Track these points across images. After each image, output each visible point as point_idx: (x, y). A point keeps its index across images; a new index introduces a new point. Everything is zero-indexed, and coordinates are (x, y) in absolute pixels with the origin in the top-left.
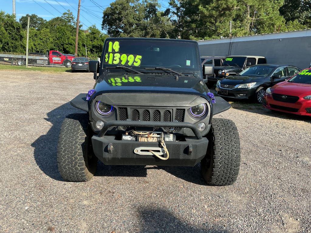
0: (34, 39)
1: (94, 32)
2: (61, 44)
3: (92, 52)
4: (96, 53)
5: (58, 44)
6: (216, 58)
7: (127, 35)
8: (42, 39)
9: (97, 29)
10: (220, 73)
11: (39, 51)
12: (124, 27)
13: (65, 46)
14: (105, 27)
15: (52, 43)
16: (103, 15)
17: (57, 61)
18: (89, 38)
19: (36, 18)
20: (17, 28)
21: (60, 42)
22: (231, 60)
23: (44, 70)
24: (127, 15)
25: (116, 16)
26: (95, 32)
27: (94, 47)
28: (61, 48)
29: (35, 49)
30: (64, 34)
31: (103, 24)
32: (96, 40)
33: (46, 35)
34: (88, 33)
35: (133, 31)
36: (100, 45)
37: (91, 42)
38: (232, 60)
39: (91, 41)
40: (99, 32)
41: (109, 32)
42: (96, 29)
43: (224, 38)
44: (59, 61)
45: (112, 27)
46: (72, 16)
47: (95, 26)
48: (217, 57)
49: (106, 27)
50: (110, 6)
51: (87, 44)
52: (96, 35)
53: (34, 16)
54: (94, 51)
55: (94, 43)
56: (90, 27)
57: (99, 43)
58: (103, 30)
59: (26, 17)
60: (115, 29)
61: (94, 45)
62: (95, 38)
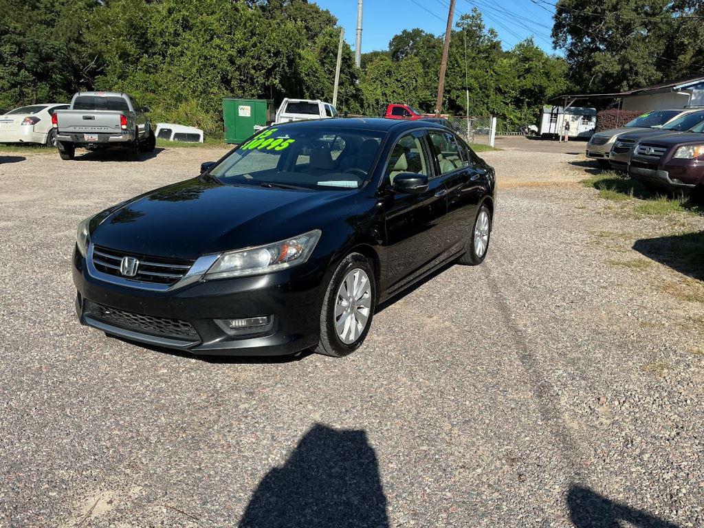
0: (384, 82)
1: (527, 55)
2: (445, 91)
7: (613, 56)
8: (400, 81)
9: (537, 48)
13: (455, 94)
16: (555, 11)
18: (513, 71)
19: (421, 37)
24: (617, 5)
25: (588, 10)
26: (529, 55)
27: (523, 92)
28: (443, 99)
31: (555, 34)
32: (529, 75)
33: (410, 71)
34: (511, 61)
36: (540, 86)
37: (517, 81)
40: (538, 54)
41: (571, 55)
42: (533, 47)
45: (580, 41)
46: (479, 21)
47: (531, 41)
49: (565, 40)
51: (506, 86)
52: (534, 63)
53: (417, 33)
54: (522, 101)
55: (524, 82)
56: (517, 42)
57: (537, 82)
58: (555, 48)
59: (400, 37)
60: (589, 43)
61: (525, 87)
62: (528, 71)
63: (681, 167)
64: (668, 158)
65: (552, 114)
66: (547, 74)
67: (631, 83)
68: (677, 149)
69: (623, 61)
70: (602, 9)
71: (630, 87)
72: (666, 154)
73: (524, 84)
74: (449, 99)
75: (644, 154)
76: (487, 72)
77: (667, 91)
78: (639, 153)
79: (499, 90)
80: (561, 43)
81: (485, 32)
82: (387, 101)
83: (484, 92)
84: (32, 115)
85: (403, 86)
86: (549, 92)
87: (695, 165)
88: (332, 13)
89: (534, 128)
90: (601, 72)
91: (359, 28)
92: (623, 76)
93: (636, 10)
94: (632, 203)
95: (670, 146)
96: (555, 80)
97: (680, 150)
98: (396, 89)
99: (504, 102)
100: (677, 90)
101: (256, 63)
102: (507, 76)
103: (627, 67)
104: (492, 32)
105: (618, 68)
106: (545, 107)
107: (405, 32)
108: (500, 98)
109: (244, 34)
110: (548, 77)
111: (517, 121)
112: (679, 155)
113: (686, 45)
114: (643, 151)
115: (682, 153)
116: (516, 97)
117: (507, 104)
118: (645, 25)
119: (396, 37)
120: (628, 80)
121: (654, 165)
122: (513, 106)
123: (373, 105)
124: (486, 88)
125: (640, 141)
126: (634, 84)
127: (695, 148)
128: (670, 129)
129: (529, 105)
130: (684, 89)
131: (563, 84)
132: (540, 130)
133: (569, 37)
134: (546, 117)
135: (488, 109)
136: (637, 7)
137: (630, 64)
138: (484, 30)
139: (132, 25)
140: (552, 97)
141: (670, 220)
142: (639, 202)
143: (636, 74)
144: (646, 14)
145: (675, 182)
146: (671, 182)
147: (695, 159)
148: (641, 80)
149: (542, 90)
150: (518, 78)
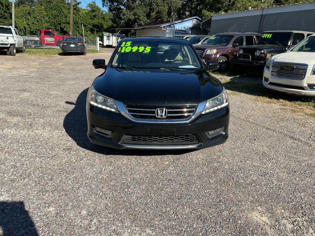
0: (27, 18)
2: (58, 24)
5: (55, 23)
6: (247, 34)
7: (130, 12)
8: (36, 18)
10: (257, 53)
11: (34, 31)
12: (127, 3)
13: (63, 26)
14: (106, 4)
15: (47, 22)
17: (50, 42)
18: (88, 16)
20: (6, 5)
21: (57, 21)
22: (269, 36)
23: (33, 53)
26: (95, 9)
27: (94, 26)
28: (58, 28)
29: (29, 29)
30: (60, 11)
33: (40, 13)
34: (87, 11)
35: (137, 7)
38: (271, 36)
40: (99, 9)
41: (110, 10)
42: (96, 6)
43: (252, 9)
44: (52, 41)
45: (113, 4)
47: (95, 3)
48: (249, 33)
51: (86, 23)
52: (97, 13)
54: (94, 30)
55: (94, 21)
57: (100, 22)
60: (117, 5)
61: (95, 24)
62: (95, 16)
64: (204, 55)
65: (107, 36)
66: (104, 18)
67: (139, 24)
69: (135, 14)
71: (138, 26)
72: (203, 53)
73: (94, 22)
74: (61, 28)
76: (76, 16)
77: (158, 27)
82: (30, 28)
83: (76, 25)
85: (37, 21)
86: (105, 27)
89: (101, 42)
90: (126, 19)
92: (135, 21)
96: (107, 21)
98: (34, 22)
100: (162, 27)
102: (85, 18)
103: (136, 17)
105: (133, 17)
106: (104, 33)
110: (104, 20)
111: (92, 39)
116: (91, 28)
117: (87, 31)
120: (137, 23)
122: (90, 32)
123: (23, 30)
124: (77, 23)
126: (140, 24)
129: (97, 32)
130: (164, 27)
131: (110, 23)
132: (103, 43)
134: (105, 38)
135: (79, 33)
137: (138, 16)
140: (107, 29)
143: (140, 20)
148: (142, 22)
149: (102, 25)
150: (91, 20)
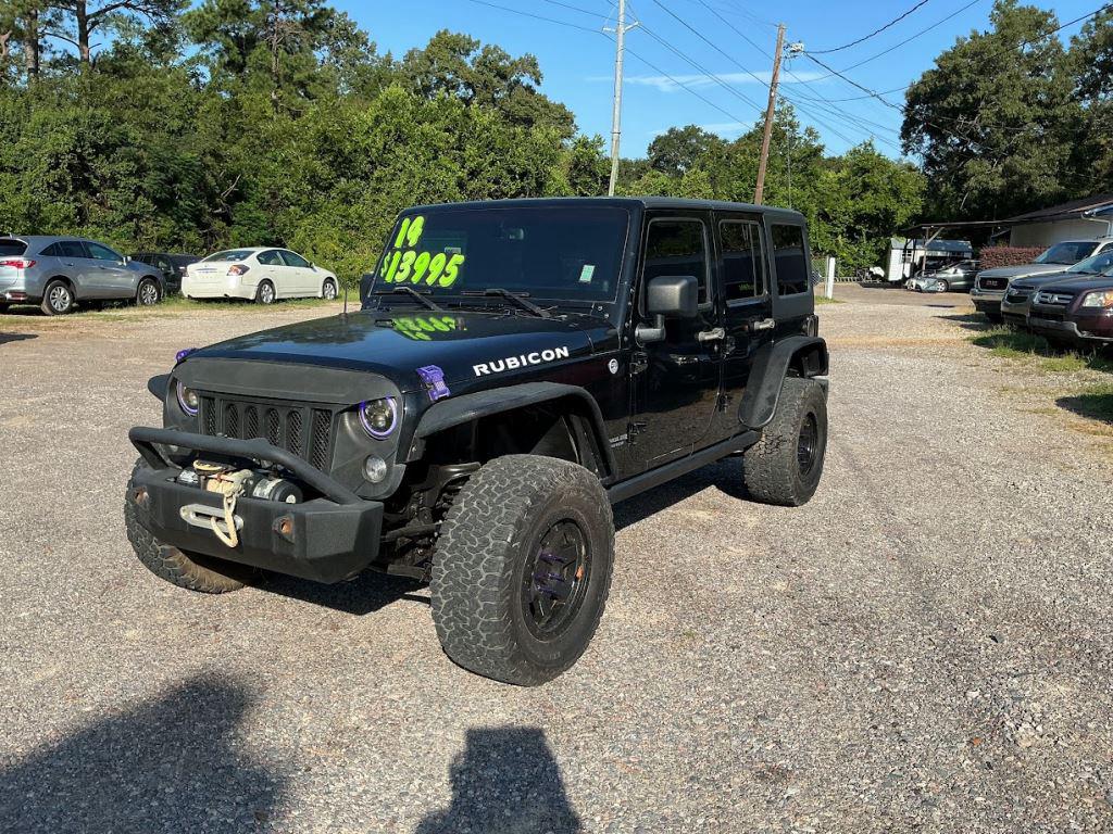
1: (864, 166)
3: (851, 237)
4: (869, 238)
9: (879, 155)
16: (904, 102)
18: (845, 189)
19: (698, 138)
24: (997, 92)
25: (954, 100)
26: (869, 165)
27: (859, 218)
31: (905, 135)
32: (869, 194)
36: (885, 210)
37: (850, 202)
39: (853, 197)
40: (882, 164)
41: (931, 162)
42: (874, 154)
46: (790, 118)
47: (870, 145)
49: (921, 141)
50: (935, 67)
51: (835, 210)
53: (692, 132)
54: (859, 232)
55: (861, 205)
56: (851, 148)
57: (881, 205)
58: (905, 153)
59: (666, 138)
60: (958, 145)
61: (863, 212)
62: (866, 187)
63: (1091, 318)
64: (1075, 306)
65: (905, 250)
66: (896, 193)
68: (1085, 296)
69: (1009, 172)
70: (974, 98)
72: (1073, 301)
75: (1046, 303)
77: (1077, 216)
78: (1041, 302)
79: (825, 216)
80: (914, 146)
81: (801, 132)
84: (238, 262)
86: (900, 220)
87: (1108, 315)
88: (568, 108)
89: (878, 271)
90: (976, 188)
91: (616, 130)
93: (1025, 99)
94: (1034, 360)
95: (1077, 293)
96: (908, 202)
97: (1089, 297)
99: (831, 233)
100: (1091, 216)
101: (494, 187)
102: (835, 196)
103: (1016, 179)
104: (810, 132)
105: (1002, 182)
106: (895, 241)
107: (672, 131)
108: (825, 227)
109: (478, 148)
110: (898, 197)
111: (852, 262)
112: (1087, 304)
113: (1103, 146)
114: (1044, 299)
115: (1091, 301)
116: (848, 226)
117: (837, 236)
118: (1038, 120)
119: (659, 139)
121: (1059, 315)
122: (846, 240)
125: (1041, 287)
127: (1107, 295)
128: (1080, 273)
129: (869, 237)
130: (1099, 214)
131: (917, 206)
132: (887, 275)
133: (927, 138)
134: (895, 255)
136: (1026, 96)
137: (1020, 176)
138: (798, 130)
139: (325, 138)
140: (905, 225)
141: (1079, 376)
142: (1042, 360)
144: (1040, 103)
145: (1085, 335)
146: (1080, 335)
147: (1108, 307)
149: (888, 215)
150: (852, 199)
